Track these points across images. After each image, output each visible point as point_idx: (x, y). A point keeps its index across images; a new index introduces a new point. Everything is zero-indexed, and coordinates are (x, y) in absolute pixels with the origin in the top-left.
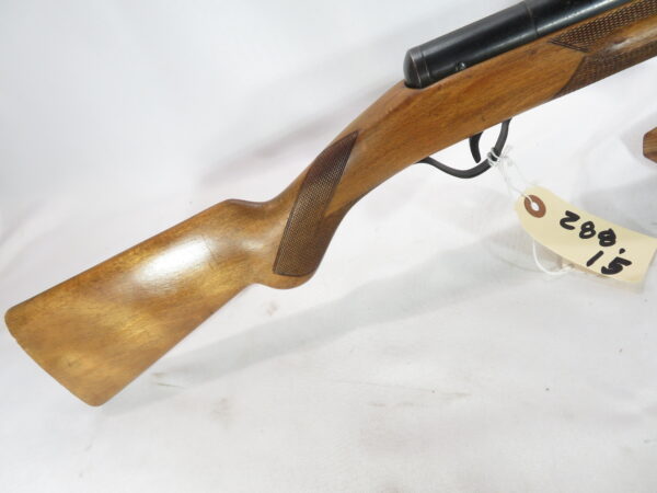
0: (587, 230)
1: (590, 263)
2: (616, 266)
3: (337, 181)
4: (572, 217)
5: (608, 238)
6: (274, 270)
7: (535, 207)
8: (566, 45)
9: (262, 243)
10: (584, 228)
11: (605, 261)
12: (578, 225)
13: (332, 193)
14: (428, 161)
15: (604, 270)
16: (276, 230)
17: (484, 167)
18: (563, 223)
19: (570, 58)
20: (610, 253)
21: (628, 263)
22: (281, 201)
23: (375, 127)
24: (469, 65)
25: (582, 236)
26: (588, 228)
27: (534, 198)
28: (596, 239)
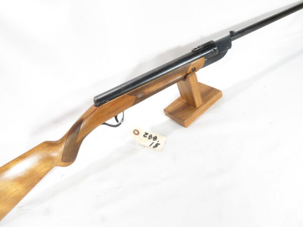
0: (150, 137)
1: (150, 145)
2: (156, 146)
3: (78, 132)
4: (146, 134)
5: (155, 138)
6: (62, 161)
7: (136, 132)
8: (131, 95)
9: (57, 153)
10: (149, 137)
11: (154, 145)
13: (77, 136)
14: (104, 124)
15: (154, 147)
16: (62, 149)
17: (120, 124)
18: (144, 136)
19: (133, 98)
20: (156, 142)
21: (159, 144)
22: (62, 140)
23: (87, 117)
24: (109, 100)
25: (149, 139)
26: (151, 136)
27: (136, 130)
28: (152, 139)
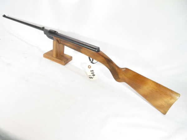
2: (91, 78)
4: (93, 71)
5: (94, 75)
7: (89, 67)
11: (90, 77)
12: (92, 72)
15: (89, 77)
20: (92, 76)
21: (92, 78)
25: (92, 73)
26: (93, 73)
27: (90, 66)
28: (92, 74)
